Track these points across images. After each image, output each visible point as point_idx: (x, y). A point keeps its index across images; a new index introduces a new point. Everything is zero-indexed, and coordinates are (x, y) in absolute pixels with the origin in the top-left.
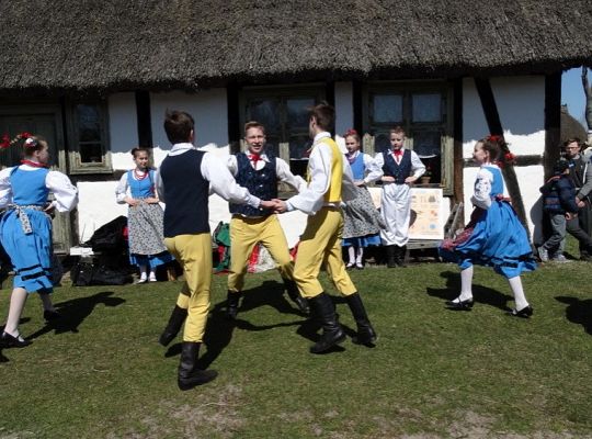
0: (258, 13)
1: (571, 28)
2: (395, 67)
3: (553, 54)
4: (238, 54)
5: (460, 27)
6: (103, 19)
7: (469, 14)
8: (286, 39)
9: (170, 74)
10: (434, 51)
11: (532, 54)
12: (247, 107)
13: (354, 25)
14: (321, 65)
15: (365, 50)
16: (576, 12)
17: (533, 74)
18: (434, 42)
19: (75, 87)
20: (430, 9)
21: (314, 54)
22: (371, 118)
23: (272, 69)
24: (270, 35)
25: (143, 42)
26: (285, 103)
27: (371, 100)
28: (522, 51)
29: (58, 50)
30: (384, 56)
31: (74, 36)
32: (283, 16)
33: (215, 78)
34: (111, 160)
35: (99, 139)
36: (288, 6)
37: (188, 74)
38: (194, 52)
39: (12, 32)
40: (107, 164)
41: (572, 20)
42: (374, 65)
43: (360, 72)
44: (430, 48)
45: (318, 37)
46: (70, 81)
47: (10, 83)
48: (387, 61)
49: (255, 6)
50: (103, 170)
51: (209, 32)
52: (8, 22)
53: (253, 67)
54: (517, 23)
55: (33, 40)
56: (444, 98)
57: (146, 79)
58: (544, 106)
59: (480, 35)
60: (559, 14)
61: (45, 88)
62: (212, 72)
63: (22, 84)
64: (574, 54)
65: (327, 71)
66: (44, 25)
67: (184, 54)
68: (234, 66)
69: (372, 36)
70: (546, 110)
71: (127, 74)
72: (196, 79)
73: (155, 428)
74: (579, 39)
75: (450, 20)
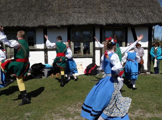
0: (76, 9)
1: (155, 15)
2: (112, 24)
3: (151, 22)
4: (71, 20)
5: (128, 14)
6: (35, 9)
7: (130, 11)
8: (84, 16)
9: (54, 24)
10: (122, 20)
11: (146, 22)
12: (72, 33)
13: (101, 13)
14: (93, 23)
15: (104, 19)
16: (156, 11)
17: (146, 27)
18: (121, 18)
19: (29, 27)
20: (120, 9)
21: (91, 20)
22: (104, 37)
23: (80, 24)
24: (79, 15)
25: (46, 16)
26: (82, 32)
27: (104, 32)
28: (143, 21)
29: (24, 17)
30: (109, 21)
31: (28, 13)
32: (82, 10)
33: (66, 26)
34: (36, 46)
35: (33, 40)
36: (84, 8)
37: (58, 24)
38: (60, 19)
39: (11, 12)
40: (35, 47)
41: (156, 14)
42: (106, 24)
43: (103, 25)
44: (120, 19)
45: (92, 16)
46: (27, 25)
47: (11, 25)
48: (110, 23)
49: (75, 7)
50: (34, 49)
51: (63, 14)
52: (10, 9)
53: (75, 23)
54: (142, 14)
55: (17, 14)
56: (123, 32)
57: (47, 25)
58: (148, 35)
59: (133, 16)
60: (152, 12)
61: (20, 27)
62: (65, 24)
63: (14, 26)
64: (156, 22)
65: (94, 24)
66: (19, 10)
67: (57, 19)
68: (70, 22)
69: (105, 16)
70: (148, 36)
71: (42, 24)
72: (61, 26)
73: (63, 112)
74: (157, 18)
75: (125, 12)
